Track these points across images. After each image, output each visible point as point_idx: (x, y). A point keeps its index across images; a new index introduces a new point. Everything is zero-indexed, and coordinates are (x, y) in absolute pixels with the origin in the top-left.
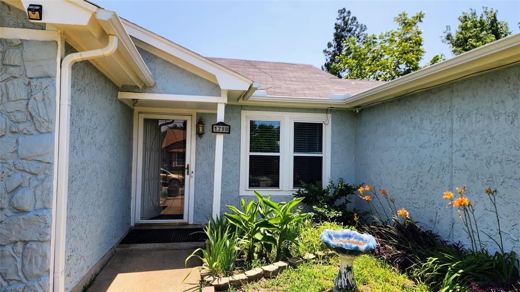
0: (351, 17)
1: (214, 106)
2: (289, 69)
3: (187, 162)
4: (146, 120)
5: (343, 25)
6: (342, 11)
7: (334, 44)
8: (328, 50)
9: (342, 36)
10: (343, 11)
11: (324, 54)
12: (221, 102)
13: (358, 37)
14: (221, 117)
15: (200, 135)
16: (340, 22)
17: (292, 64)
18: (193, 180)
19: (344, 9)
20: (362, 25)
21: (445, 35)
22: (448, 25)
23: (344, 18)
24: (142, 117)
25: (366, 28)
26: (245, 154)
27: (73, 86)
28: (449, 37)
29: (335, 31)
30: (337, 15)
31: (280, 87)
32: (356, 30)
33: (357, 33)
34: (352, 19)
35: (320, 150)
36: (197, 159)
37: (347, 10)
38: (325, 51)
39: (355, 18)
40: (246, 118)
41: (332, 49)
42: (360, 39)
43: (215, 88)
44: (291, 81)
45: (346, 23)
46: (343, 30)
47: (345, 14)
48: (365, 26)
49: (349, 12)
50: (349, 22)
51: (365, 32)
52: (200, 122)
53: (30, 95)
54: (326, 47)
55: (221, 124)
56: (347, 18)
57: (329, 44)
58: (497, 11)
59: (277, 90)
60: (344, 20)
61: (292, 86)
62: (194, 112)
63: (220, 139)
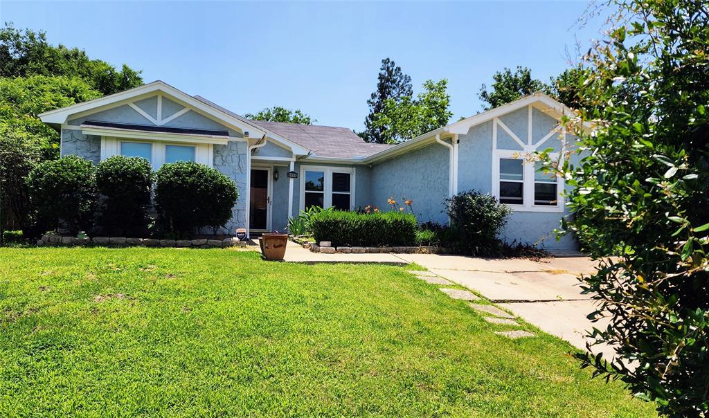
0: (395, 68)
1: (289, 163)
2: (330, 133)
3: (268, 196)
5: (386, 75)
6: (386, 61)
7: (379, 94)
8: (372, 101)
9: (387, 87)
11: (367, 105)
12: (293, 161)
13: (402, 88)
14: (292, 168)
15: (275, 179)
16: (383, 72)
17: (333, 128)
18: (271, 207)
19: (388, 59)
20: (406, 75)
21: (481, 92)
22: (484, 83)
23: (388, 68)
25: (410, 79)
26: (303, 192)
28: (484, 94)
29: (379, 81)
30: (381, 65)
31: (324, 150)
32: (400, 81)
33: (401, 84)
34: (396, 70)
35: (349, 191)
36: (273, 194)
37: (391, 61)
38: (369, 102)
39: (399, 69)
40: (304, 170)
41: (376, 100)
42: (404, 90)
43: (290, 153)
44: (331, 145)
45: (390, 73)
46: (388, 81)
47: (389, 64)
48: (409, 77)
49: (393, 63)
50: (394, 72)
51: (410, 83)
52: (276, 172)
53: (239, 160)
54: (369, 97)
55: (292, 172)
56: (391, 68)
57: (372, 95)
58: (530, 70)
59: (322, 152)
60: (387, 70)
61: (331, 149)
62: (272, 166)
63: (292, 181)
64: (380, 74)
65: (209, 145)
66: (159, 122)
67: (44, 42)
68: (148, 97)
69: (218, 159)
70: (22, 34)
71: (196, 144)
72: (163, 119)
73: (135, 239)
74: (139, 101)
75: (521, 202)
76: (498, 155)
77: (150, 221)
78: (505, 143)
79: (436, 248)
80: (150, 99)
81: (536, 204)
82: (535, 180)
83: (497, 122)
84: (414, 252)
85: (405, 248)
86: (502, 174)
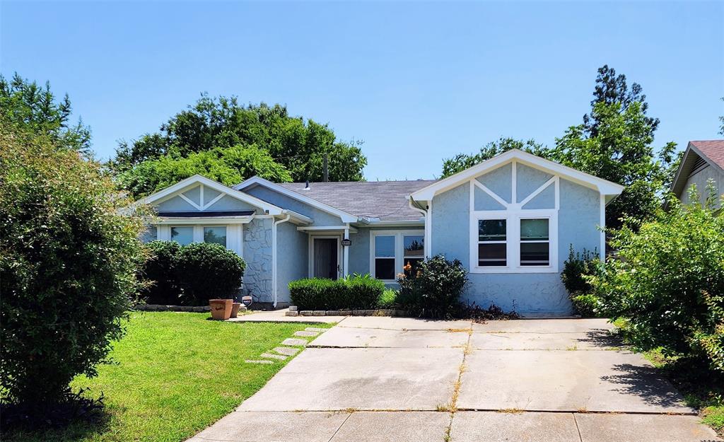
0: (616, 77)
3: (338, 264)
4: (315, 239)
5: (605, 88)
6: (603, 71)
8: (585, 125)
10: (605, 69)
12: (347, 228)
14: (347, 237)
16: (600, 84)
19: (606, 67)
23: (607, 78)
24: (313, 237)
25: (641, 89)
26: (372, 258)
27: (277, 230)
29: (595, 97)
30: (596, 74)
34: (618, 79)
37: (609, 68)
39: (622, 77)
40: (373, 235)
43: (342, 222)
45: (610, 86)
46: (608, 96)
47: (608, 74)
48: (640, 86)
49: (613, 71)
53: (266, 235)
55: (346, 240)
56: (610, 79)
57: (585, 116)
60: (606, 82)
63: (346, 248)
64: (596, 88)
65: (237, 225)
66: (202, 208)
67: (236, 107)
68: (193, 187)
69: (248, 237)
70: (216, 103)
71: (227, 224)
72: (205, 204)
73: (163, 306)
74: (187, 192)
75: (504, 264)
76: (477, 217)
77: (181, 292)
78: (483, 203)
79: (394, 311)
80: (195, 189)
81: (522, 264)
82: (522, 239)
83: (473, 183)
84: (371, 315)
85: (363, 311)
86: (481, 236)
